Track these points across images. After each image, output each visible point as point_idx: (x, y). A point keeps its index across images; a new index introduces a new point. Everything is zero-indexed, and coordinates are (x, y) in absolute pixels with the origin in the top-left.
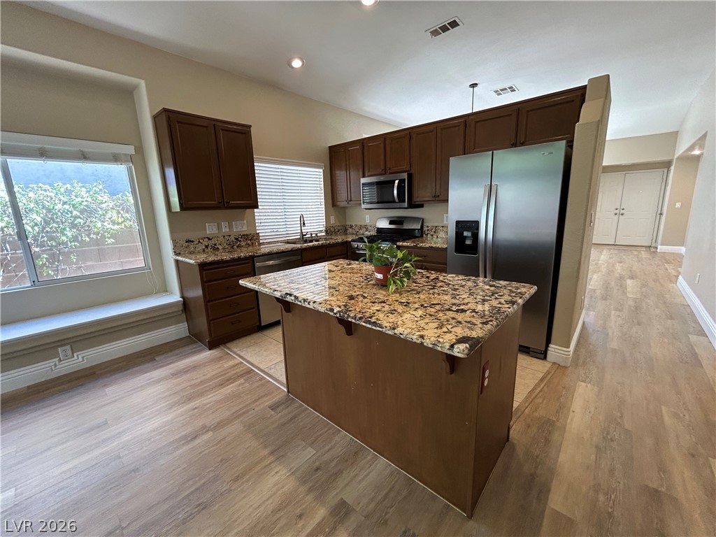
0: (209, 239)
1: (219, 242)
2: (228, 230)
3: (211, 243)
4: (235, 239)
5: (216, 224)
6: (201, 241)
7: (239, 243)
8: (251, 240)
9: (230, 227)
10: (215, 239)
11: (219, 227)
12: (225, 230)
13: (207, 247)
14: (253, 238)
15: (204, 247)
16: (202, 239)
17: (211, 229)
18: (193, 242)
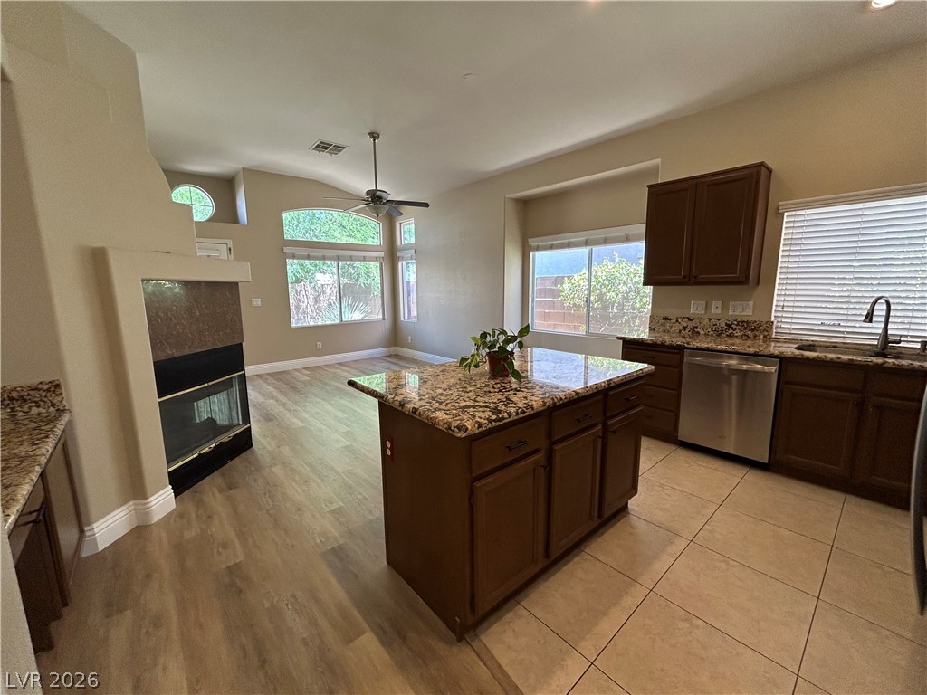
0: (689, 319)
1: (702, 325)
2: (719, 311)
3: (691, 324)
4: (727, 324)
5: (704, 303)
6: (680, 320)
7: (731, 331)
8: (753, 330)
9: (725, 307)
10: (697, 321)
11: (707, 307)
12: (716, 310)
13: (685, 328)
14: (760, 329)
15: (681, 328)
16: (681, 318)
17: (695, 309)
18: (670, 320)
